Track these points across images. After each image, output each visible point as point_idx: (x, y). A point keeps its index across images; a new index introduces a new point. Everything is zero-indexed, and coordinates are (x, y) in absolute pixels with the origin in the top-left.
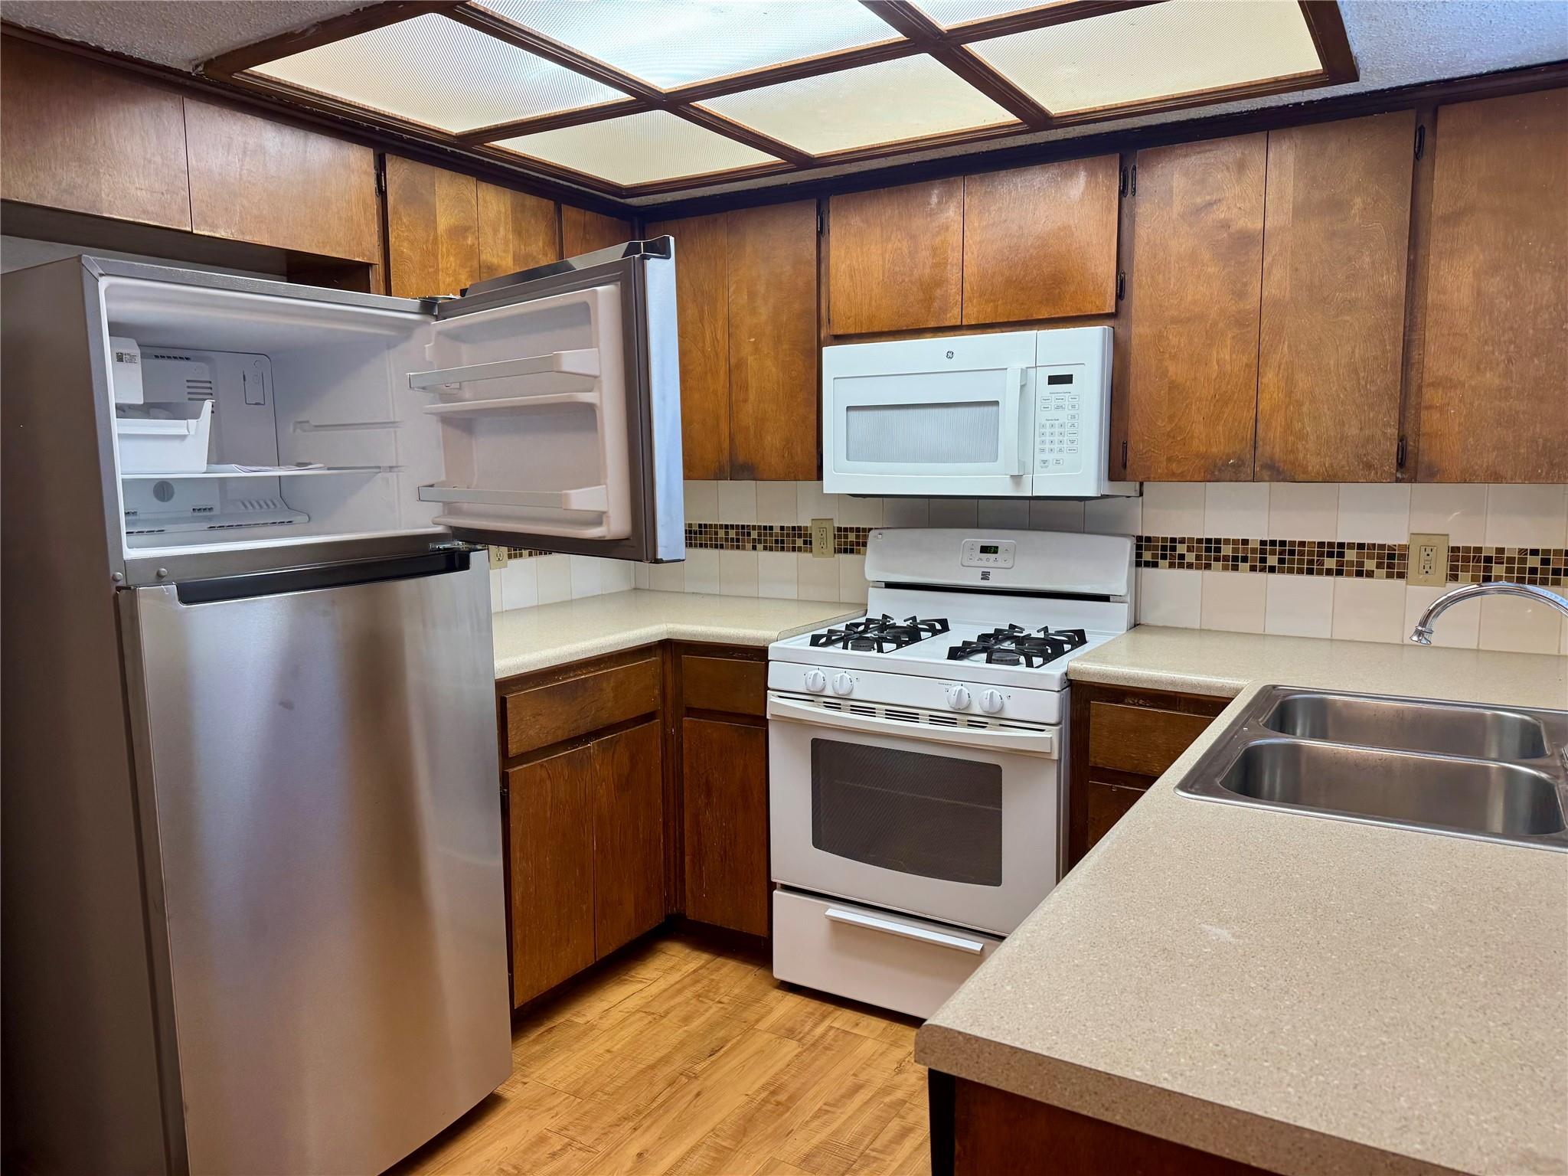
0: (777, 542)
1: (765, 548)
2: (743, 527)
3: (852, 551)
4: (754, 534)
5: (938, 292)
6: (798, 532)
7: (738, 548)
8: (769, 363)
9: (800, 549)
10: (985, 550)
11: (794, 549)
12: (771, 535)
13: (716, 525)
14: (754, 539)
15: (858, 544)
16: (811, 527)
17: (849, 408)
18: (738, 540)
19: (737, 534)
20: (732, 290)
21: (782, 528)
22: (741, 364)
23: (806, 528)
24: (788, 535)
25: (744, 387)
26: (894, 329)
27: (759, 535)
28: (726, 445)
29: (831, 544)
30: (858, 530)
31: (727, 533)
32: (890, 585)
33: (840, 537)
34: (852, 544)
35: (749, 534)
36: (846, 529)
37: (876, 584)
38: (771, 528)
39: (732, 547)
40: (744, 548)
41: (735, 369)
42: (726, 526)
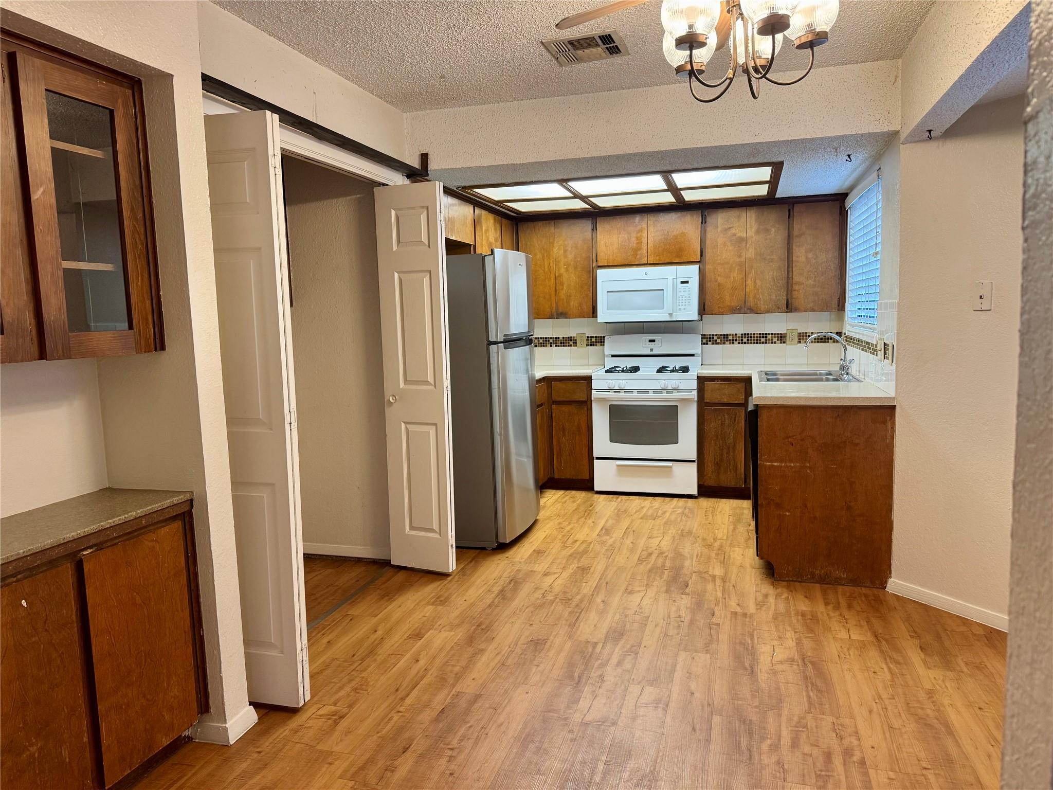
0: (561, 343)
1: (556, 346)
2: (546, 338)
3: (594, 345)
4: (551, 341)
5: (639, 252)
6: (570, 339)
7: (544, 346)
8: (572, 275)
9: (571, 346)
10: (650, 341)
11: (569, 346)
12: (559, 341)
14: (551, 343)
15: (596, 342)
16: (576, 337)
17: (608, 292)
18: (544, 343)
19: (543, 341)
21: (563, 338)
22: (560, 275)
23: (574, 337)
24: (566, 340)
25: (562, 284)
27: (553, 341)
28: (554, 305)
29: (585, 343)
30: (596, 337)
31: (539, 341)
32: (613, 356)
33: (588, 340)
34: (593, 342)
35: (549, 341)
36: (591, 337)
37: (608, 356)
38: (559, 338)
39: (541, 346)
40: (546, 346)
41: (558, 278)
42: (538, 338)
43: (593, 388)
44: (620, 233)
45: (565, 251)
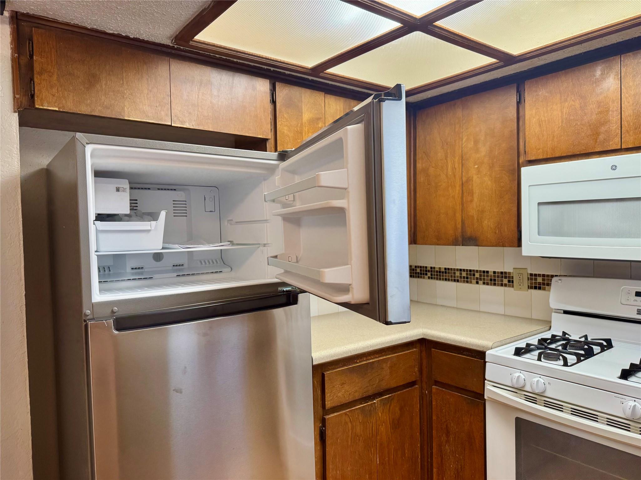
0: (491, 280)
1: (484, 283)
2: (470, 271)
3: (540, 288)
4: (477, 275)
5: (603, 129)
6: (503, 274)
7: (467, 282)
8: (486, 179)
9: (506, 285)
10: (639, 294)
11: (502, 285)
12: (488, 276)
13: (454, 269)
14: (477, 278)
15: (544, 284)
16: (513, 273)
17: (539, 204)
18: (467, 278)
19: (467, 274)
20: (464, 140)
21: (494, 272)
22: (469, 180)
23: (510, 273)
24: (498, 277)
25: (471, 193)
26: (570, 154)
27: (480, 276)
28: (459, 226)
29: (526, 283)
30: (544, 275)
31: (461, 274)
32: (566, 312)
33: (531, 279)
34: (540, 283)
35: (474, 275)
36: (536, 275)
37: (557, 311)
38: (488, 272)
39: (464, 282)
40: (471, 282)
41: (465, 184)
42: (461, 270)
43: (487, 377)
44: (566, 100)
45: (476, 142)
